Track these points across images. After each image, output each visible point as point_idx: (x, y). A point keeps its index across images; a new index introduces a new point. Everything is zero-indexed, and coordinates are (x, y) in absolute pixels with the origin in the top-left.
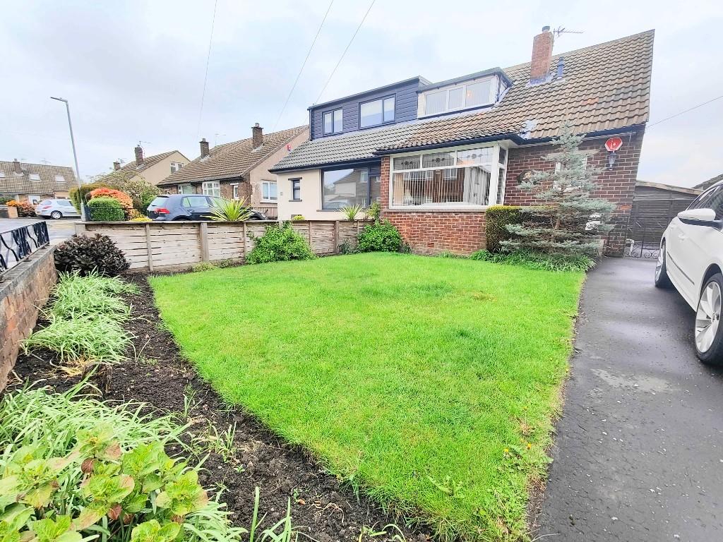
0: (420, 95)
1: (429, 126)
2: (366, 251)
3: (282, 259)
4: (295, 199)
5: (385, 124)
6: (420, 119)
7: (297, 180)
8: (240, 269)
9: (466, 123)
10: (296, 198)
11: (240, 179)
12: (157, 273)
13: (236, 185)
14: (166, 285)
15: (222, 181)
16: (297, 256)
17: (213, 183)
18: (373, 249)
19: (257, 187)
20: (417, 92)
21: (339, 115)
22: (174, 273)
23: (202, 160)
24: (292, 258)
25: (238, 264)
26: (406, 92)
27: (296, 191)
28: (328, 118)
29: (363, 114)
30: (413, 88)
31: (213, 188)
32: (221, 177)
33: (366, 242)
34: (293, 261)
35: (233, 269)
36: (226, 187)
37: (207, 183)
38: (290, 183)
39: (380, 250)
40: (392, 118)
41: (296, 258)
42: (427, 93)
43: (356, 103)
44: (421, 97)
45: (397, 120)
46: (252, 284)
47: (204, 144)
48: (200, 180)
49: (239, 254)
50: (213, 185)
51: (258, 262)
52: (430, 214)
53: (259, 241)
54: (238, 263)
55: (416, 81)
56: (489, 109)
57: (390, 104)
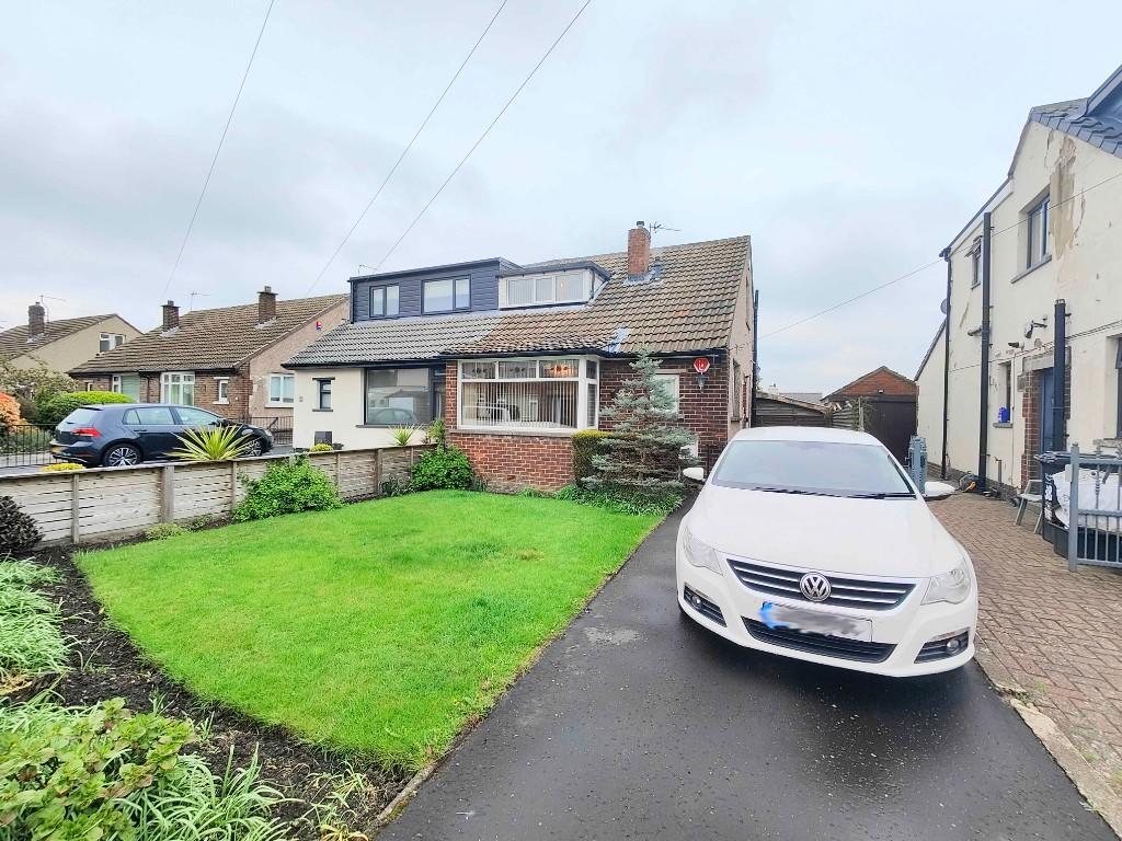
0: (500, 280)
1: (511, 321)
2: (422, 489)
3: (291, 511)
4: (323, 408)
5: (456, 311)
6: (502, 310)
7: (328, 381)
8: (223, 532)
9: (555, 323)
10: (324, 405)
11: (232, 372)
12: (86, 546)
13: (224, 380)
14: (105, 565)
15: (198, 373)
16: (315, 506)
17: (182, 375)
18: (432, 487)
19: (261, 384)
20: (497, 277)
21: (394, 293)
22: (116, 544)
23: (164, 334)
24: (307, 508)
25: (221, 523)
26: (484, 274)
27: (325, 397)
28: (378, 295)
29: (426, 296)
30: (492, 271)
31: (182, 382)
32: (197, 367)
33: (423, 476)
34: (308, 512)
35: (212, 532)
36: (207, 381)
37: (170, 374)
38: (316, 384)
39: (443, 486)
40: (466, 304)
41: (312, 508)
42: (509, 279)
43: (417, 280)
44: (502, 283)
45: (474, 307)
46: (241, 555)
47: (170, 309)
48: (157, 369)
49: (222, 508)
50: (182, 378)
51: (254, 517)
52: (509, 438)
53: (257, 487)
54: (221, 520)
55: (495, 263)
56: (582, 307)
57: (463, 287)
